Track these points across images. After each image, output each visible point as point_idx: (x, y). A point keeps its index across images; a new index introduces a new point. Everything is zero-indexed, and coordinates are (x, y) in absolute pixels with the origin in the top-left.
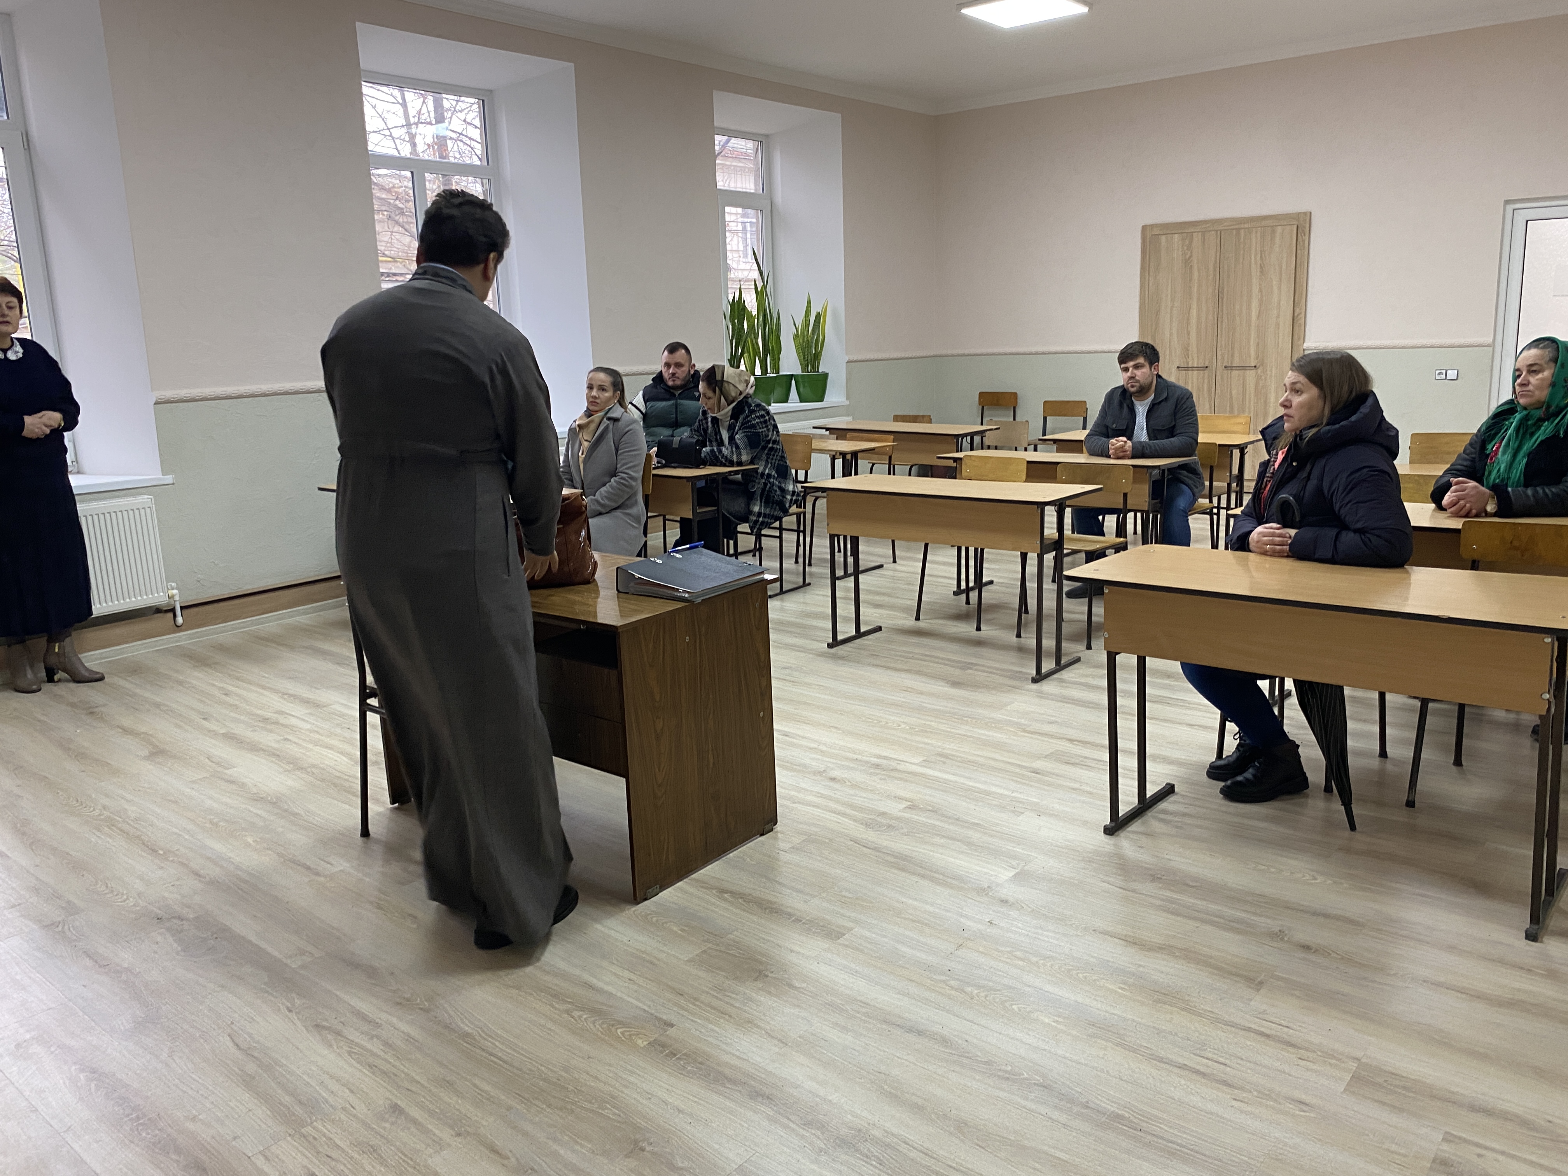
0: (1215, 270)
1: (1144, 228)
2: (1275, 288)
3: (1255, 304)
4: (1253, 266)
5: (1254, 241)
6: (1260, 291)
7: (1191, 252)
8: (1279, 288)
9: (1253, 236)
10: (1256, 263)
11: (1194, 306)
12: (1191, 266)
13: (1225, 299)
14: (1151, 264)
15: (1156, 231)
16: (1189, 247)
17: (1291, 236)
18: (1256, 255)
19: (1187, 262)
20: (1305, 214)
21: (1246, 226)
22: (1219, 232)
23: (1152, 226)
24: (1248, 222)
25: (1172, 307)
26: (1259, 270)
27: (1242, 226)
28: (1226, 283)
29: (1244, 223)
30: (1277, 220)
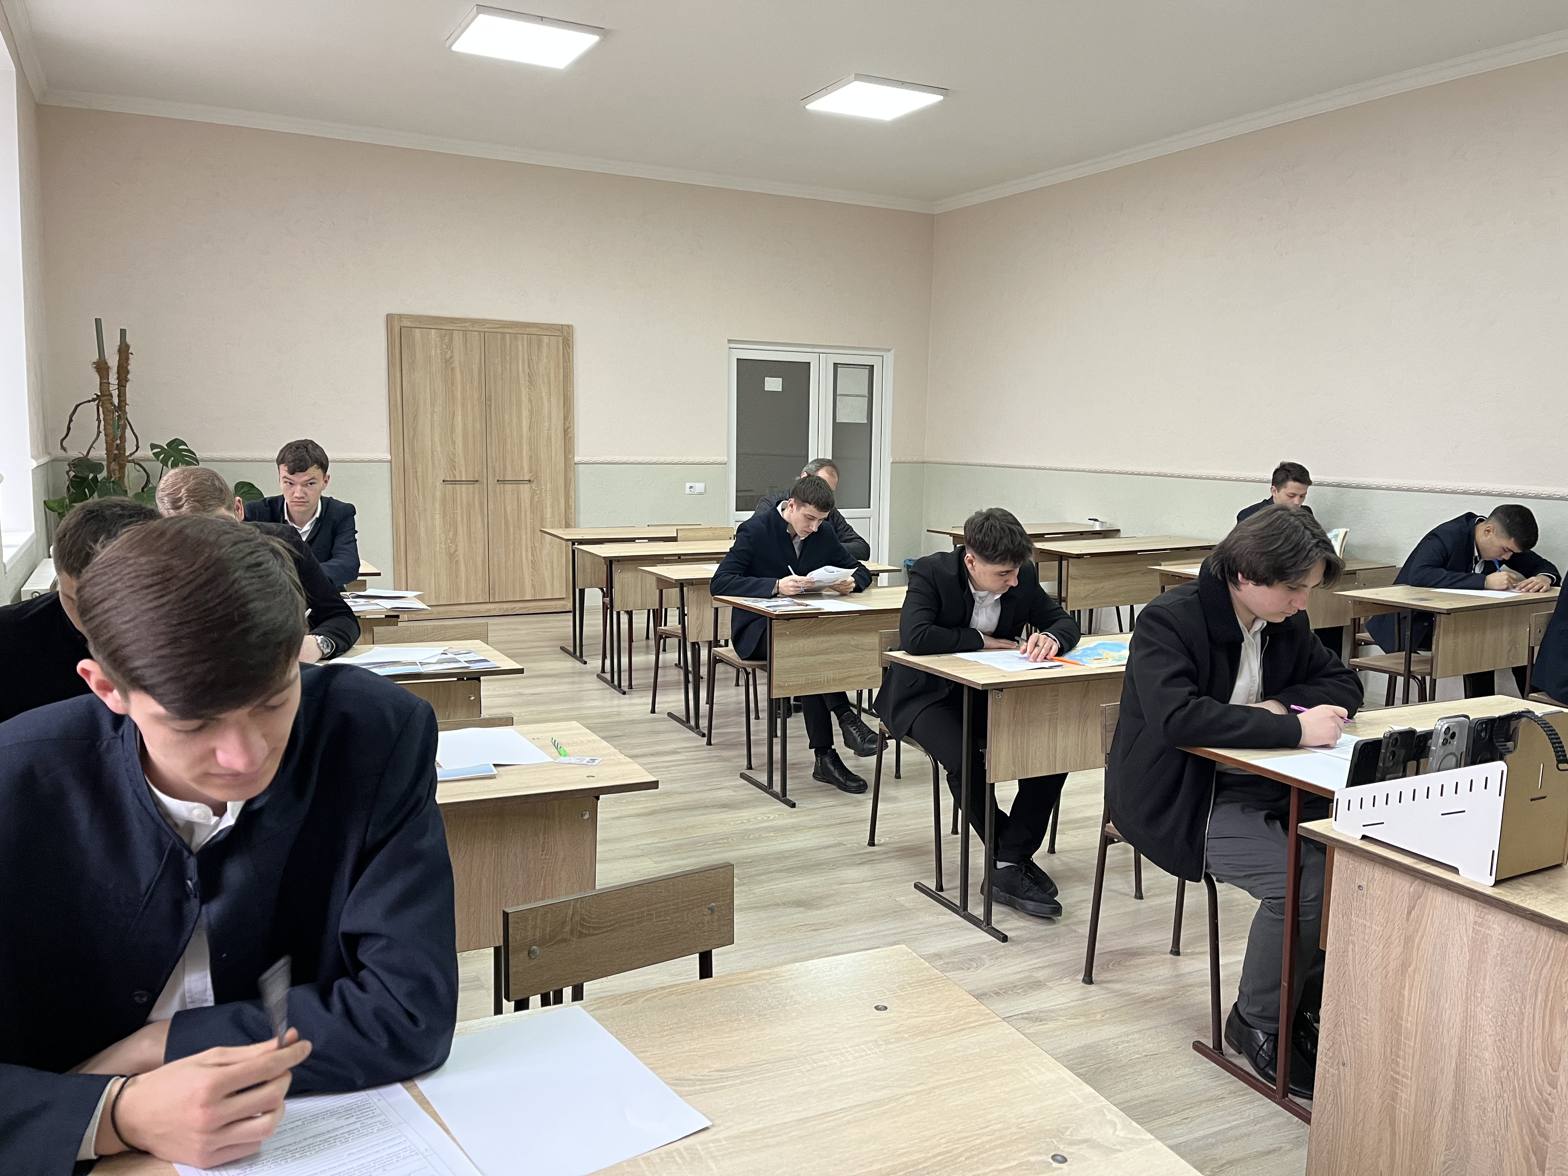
0: (479, 374)
1: (390, 318)
2: (545, 398)
3: (525, 414)
4: (521, 374)
5: (520, 348)
6: (530, 400)
7: (452, 353)
8: (549, 401)
9: (520, 342)
10: (524, 371)
11: (459, 413)
12: (452, 367)
13: (493, 408)
14: (404, 361)
15: (405, 323)
16: (449, 346)
17: (558, 348)
18: (523, 363)
19: (448, 362)
20: (568, 326)
21: (510, 331)
22: (482, 334)
23: (401, 317)
24: (511, 328)
25: (433, 412)
26: (527, 379)
27: (506, 330)
28: (493, 389)
29: (507, 327)
30: (542, 329)
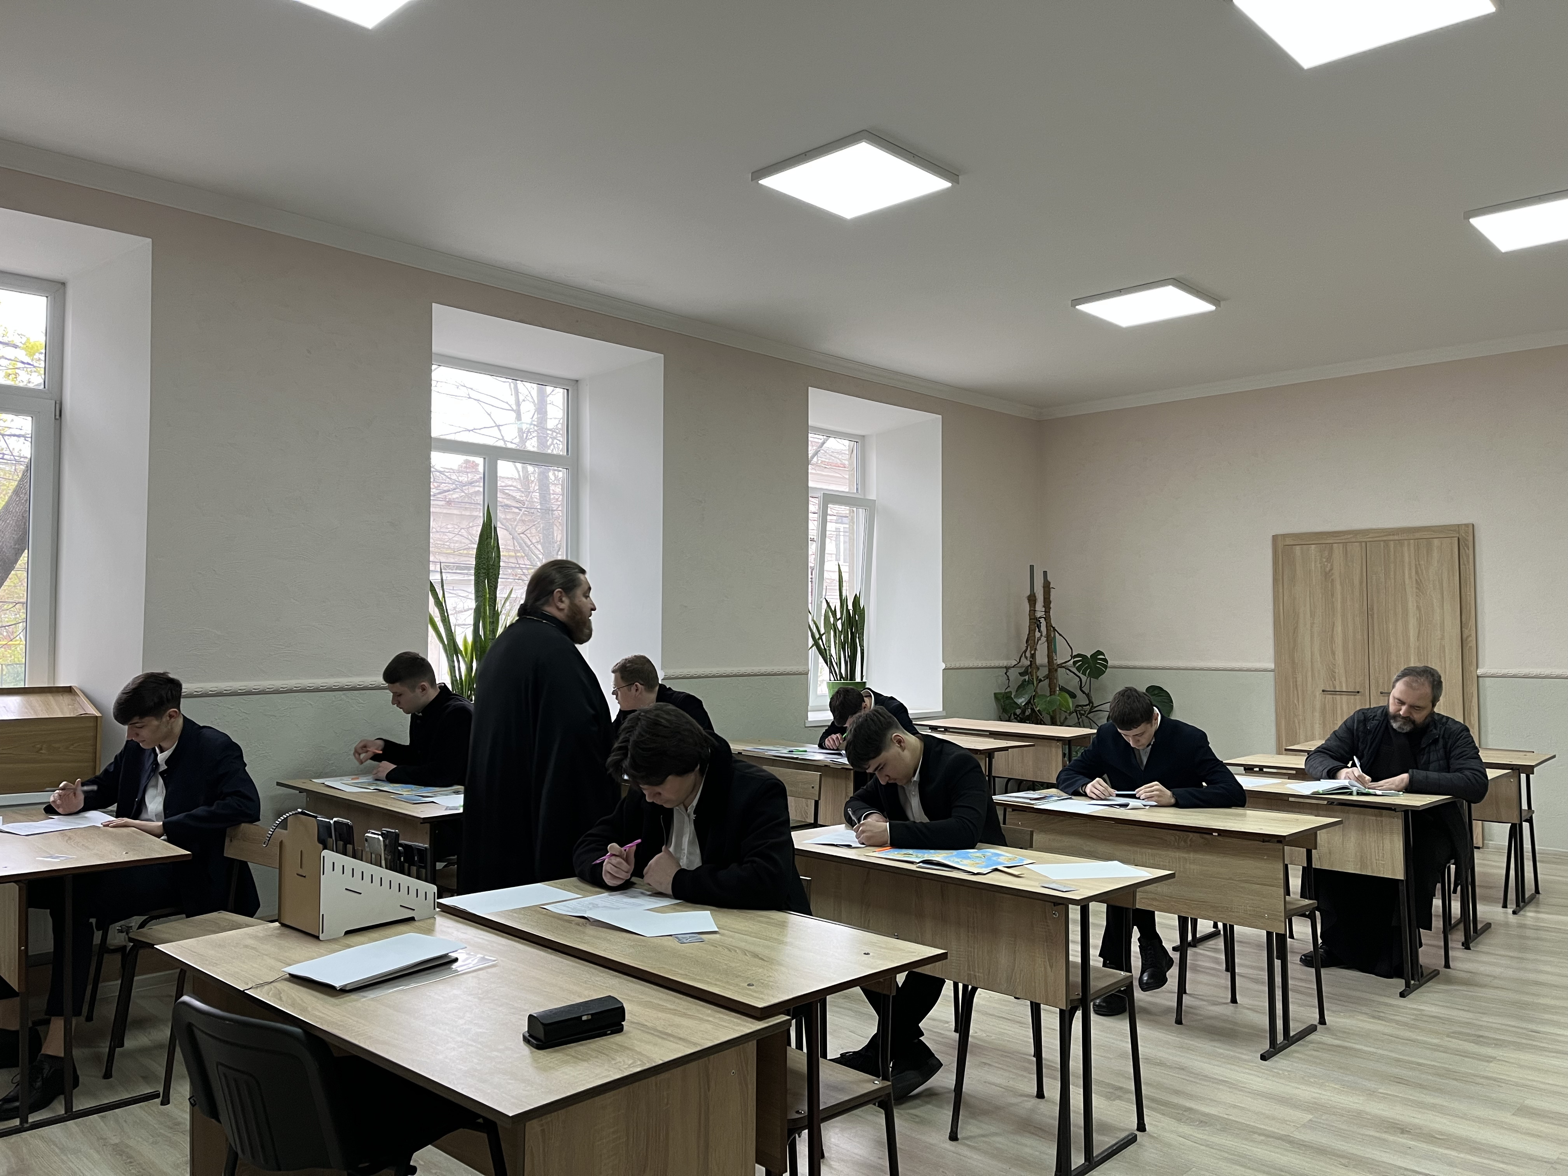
0: (1361, 583)
1: (1275, 538)
2: (1436, 605)
3: (1413, 622)
4: (1407, 581)
5: (1406, 555)
6: (1418, 608)
7: (1332, 565)
8: (1442, 607)
9: (1406, 549)
10: (1410, 577)
11: (1339, 623)
12: (1332, 580)
13: (1375, 616)
14: (1285, 577)
15: (1289, 542)
16: (1329, 559)
17: (1452, 550)
18: (1410, 569)
19: (1327, 575)
20: (1467, 525)
21: (1396, 537)
22: (1364, 544)
23: (1284, 536)
24: (1397, 534)
25: (1312, 624)
26: (1414, 586)
27: (1391, 538)
28: (1375, 599)
29: (1393, 535)
30: (1434, 531)
